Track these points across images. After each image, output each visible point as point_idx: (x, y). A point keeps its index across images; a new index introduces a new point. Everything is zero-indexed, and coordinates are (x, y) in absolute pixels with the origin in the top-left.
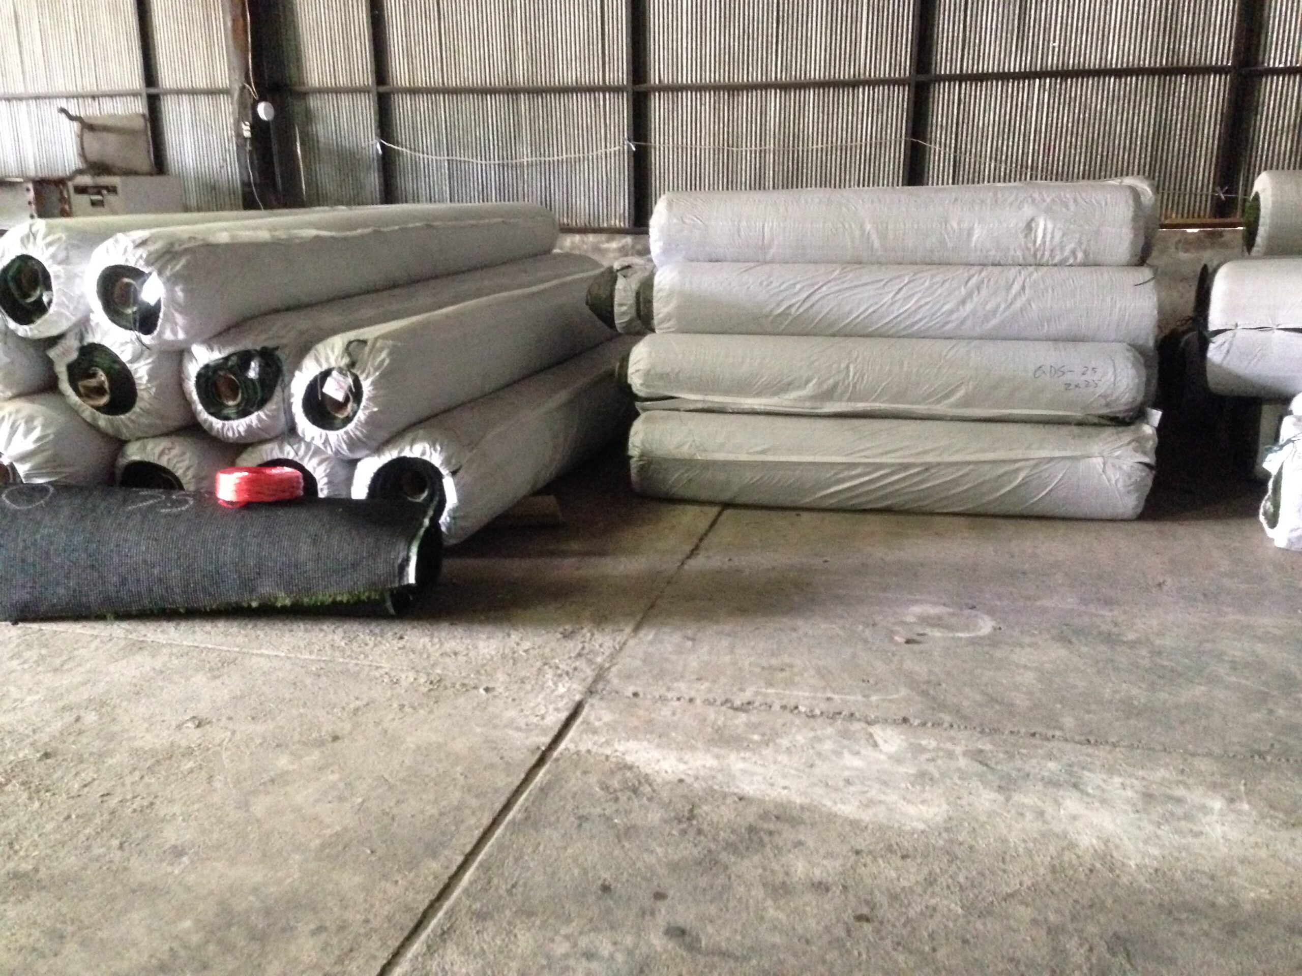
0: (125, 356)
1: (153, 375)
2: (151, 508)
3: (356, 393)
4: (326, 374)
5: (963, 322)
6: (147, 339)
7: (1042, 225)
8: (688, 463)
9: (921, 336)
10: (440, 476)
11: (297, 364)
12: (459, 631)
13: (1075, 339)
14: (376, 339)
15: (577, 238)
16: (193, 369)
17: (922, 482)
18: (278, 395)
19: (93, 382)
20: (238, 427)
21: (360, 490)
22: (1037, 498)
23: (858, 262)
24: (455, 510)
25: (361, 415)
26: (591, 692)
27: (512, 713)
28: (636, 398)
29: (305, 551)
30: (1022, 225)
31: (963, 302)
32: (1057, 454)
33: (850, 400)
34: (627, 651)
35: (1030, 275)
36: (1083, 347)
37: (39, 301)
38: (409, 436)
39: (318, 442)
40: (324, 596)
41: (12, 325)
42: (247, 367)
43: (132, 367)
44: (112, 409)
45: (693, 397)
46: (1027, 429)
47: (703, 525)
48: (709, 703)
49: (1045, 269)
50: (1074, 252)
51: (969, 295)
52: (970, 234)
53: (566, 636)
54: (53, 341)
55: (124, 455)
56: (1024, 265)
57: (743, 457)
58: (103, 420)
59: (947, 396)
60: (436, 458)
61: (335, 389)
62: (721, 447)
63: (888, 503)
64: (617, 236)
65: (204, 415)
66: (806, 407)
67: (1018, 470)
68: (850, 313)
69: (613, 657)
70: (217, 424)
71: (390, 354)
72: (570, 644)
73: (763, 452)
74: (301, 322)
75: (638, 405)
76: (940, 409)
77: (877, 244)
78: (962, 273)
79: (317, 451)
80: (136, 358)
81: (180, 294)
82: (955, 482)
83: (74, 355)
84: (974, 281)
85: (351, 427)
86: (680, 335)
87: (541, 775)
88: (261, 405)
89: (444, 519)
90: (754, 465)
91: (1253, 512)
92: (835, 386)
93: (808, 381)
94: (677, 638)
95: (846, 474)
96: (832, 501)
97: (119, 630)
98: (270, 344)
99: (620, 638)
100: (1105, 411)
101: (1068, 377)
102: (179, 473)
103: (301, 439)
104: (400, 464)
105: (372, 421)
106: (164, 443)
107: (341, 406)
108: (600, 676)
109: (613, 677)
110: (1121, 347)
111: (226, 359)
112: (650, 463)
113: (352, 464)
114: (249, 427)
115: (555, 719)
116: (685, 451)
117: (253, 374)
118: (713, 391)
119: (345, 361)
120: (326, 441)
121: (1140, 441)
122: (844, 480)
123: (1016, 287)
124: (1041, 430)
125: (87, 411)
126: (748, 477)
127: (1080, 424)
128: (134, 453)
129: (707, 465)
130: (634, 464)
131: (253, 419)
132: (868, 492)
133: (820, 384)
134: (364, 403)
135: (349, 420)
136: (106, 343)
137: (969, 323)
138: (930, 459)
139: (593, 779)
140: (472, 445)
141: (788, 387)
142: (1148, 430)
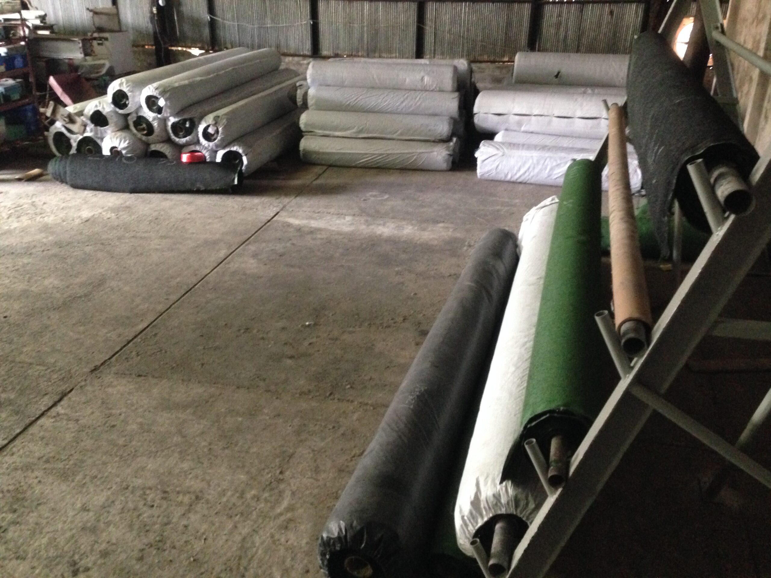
0: (150, 120)
1: (159, 125)
2: (165, 164)
3: (217, 132)
4: (208, 127)
5: (402, 109)
6: (159, 116)
7: (426, 79)
8: (318, 153)
9: (391, 113)
10: (241, 156)
11: (199, 123)
12: (249, 197)
13: (435, 115)
14: (222, 115)
15: (290, 58)
16: (170, 124)
17: (386, 159)
18: (194, 132)
19: (142, 127)
20: (183, 140)
21: (219, 159)
22: (420, 163)
23: (373, 88)
24: (247, 166)
25: (219, 138)
26: (282, 210)
27: (262, 213)
28: (302, 131)
29: (207, 176)
30: (420, 78)
31: (402, 102)
32: (424, 151)
33: (367, 133)
34: (292, 202)
35: (422, 95)
36: (436, 118)
37: (125, 103)
38: (233, 144)
39: (206, 145)
40: (213, 187)
41: (117, 110)
42: (186, 124)
43: (153, 123)
44: (147, 135)
45: (320, 132)
46: (419, 143)
47: (321, 172)
48: (309, 212)
49: (427, 93)
50: (436, 87)
51: (404, 100)
52: (405, 81)
53: (277, 199)
54: (128, 115)
55: (150, 148)
56: (422, 90)
57: (334, 151)
58: (144, 138)
59: (396, 132)
60: (240, 151)
61: (211, 130)
62: (327, 148)
63: (378, 165)
64: (307, 58)
65: (173, 137)
66: (354, 136)
67: (414, 156)
68: (368, 105)
69: (288, 203)
70: (177, 140)
71: (227, 120)
72: (277, 201)
73: (340, 149)
74: (200, 110)
75: (304, 134)
76: (394, 136)
77: (377, 81)
78: (404, 93)
79: (206, 148)
80: (153, 120)
81: (168, 104)
82: (396, 159)
83: (135, 119)
84: (406, 95)
85: (216, 141)
86: (316, 111)
87: (268, 224)
88: (189, 134)
89: (243, 168)
90: (338, 153)
92: (363, 129)
93: (355, 127)
94: (305, 199)
95: (365, 156)
96: (360, 165)
97: (160, 196)
98: (192, 116)
99: (291, 199)
100: (440, 138)
101: (429, 128)
102: (167, 154)
103: (201, 145)
104: (230, 153)
105: (222, 140)
106: (162, 145)
107: (213, 135)
108: (284, 207)
109: (287, 207)
110: (447, 118)
111: (180, 120)
112: (306, 153)
113: (216, 152)
114: (186, 141)
115: (272, 215)
116: (317, 149)
117: (187, 125)
118: (327, 130)
119: (214, 122)
120: (209, 146)
121: (448, 148)
122: (364, 158)
123: (418, 99)
124: (423, 144)
125: (139, 135)
126: (337, 157)
127: (434, 142)
128: (153, 148)
129: (324, 153)
130: (301, 153)
131: (188, 138)
132: (371, 162)
133: (359, 128)
134: (219, 135)
135: (215, 139)
136: (145, 115)
137: (404, 109)
138: (388, 152)
139: (280, 224)
140: (250, 147)
141: (349, 129)
142: (452, 144)
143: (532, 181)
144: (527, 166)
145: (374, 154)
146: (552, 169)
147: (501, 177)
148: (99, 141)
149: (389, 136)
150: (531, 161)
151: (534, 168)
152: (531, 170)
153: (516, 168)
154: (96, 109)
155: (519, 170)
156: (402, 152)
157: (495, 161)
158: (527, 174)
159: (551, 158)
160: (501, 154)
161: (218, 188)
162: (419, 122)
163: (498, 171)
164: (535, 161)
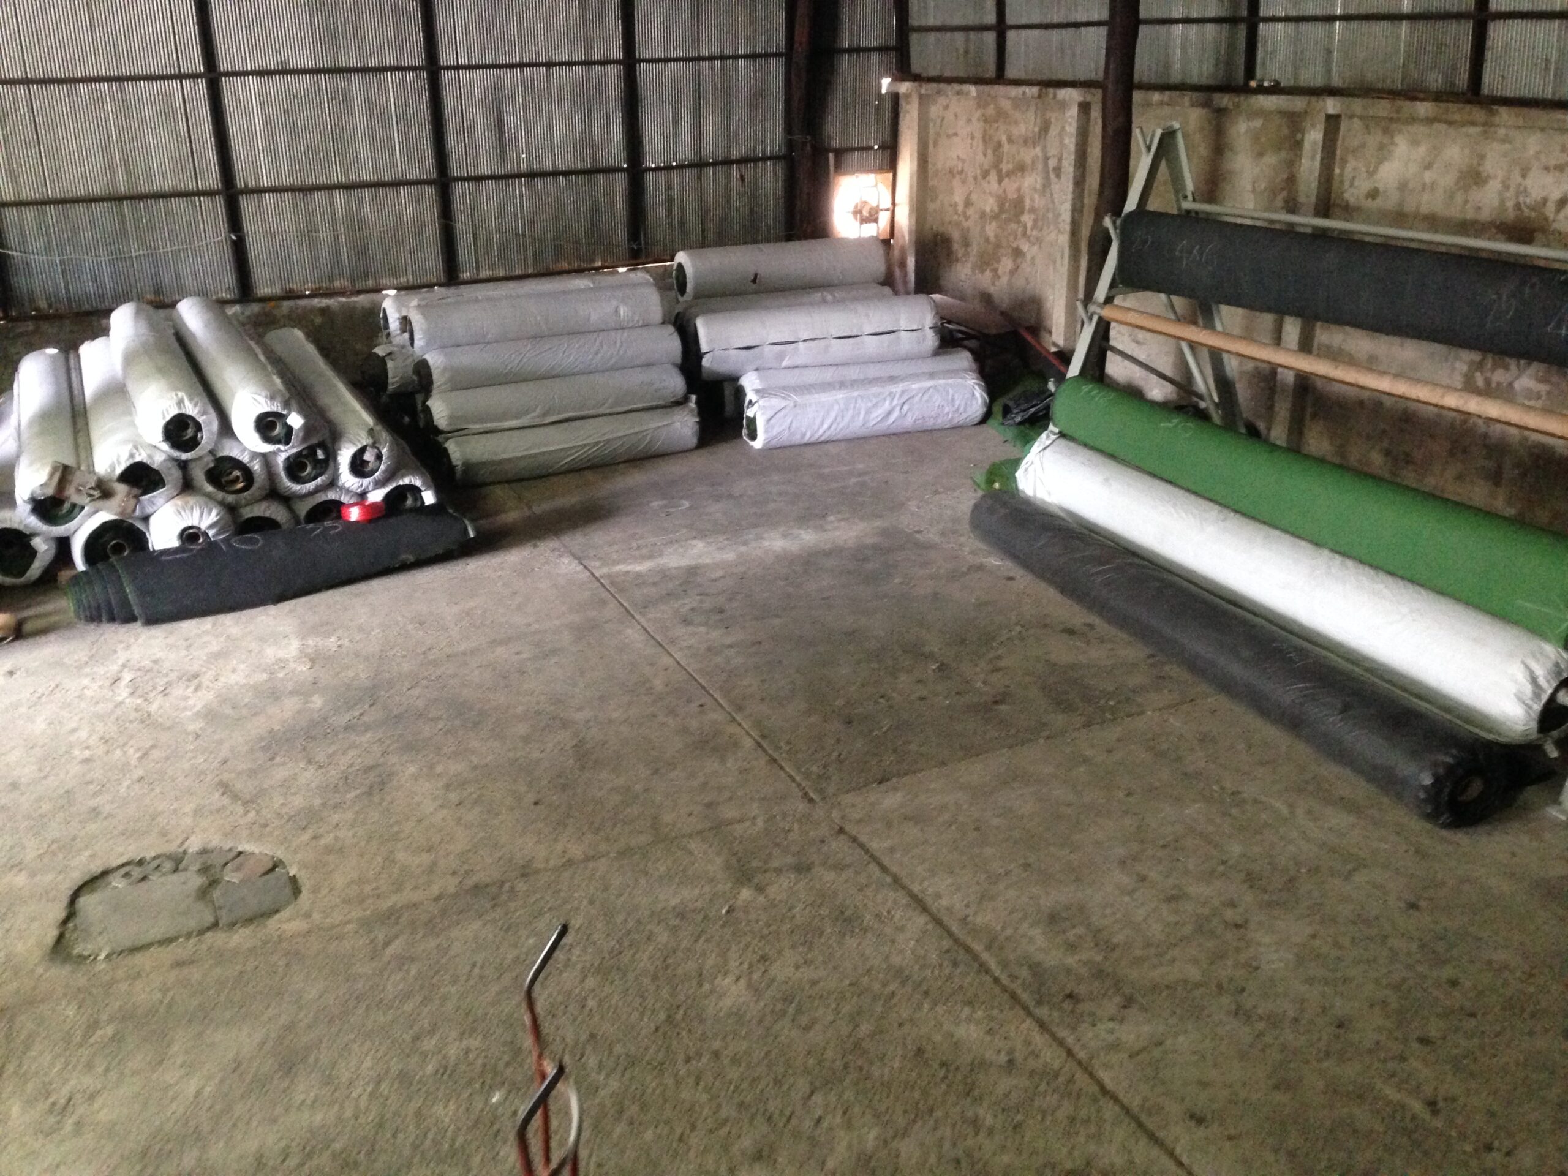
1: (262, 466)
2: (323, 533)
3: (379, 457)
4: (362, 451)
5: (600, 364)
9: (581, 373)
10: (419, 492)
11: (342, 448)
13: (648, 365)
14: (374, 426)
16: (281, 461)
18: (333, 465)
20: (310, 486)
22: (658, 446)
23: (541, 337)
25: (383, 467)
26: (577, 559)
28: (441, 432)
30: (613, 311)
31: (596, 354)
32: (660, 424)
33: (557, 414)
34: (569, 545)
35: (623, 336)
36: (655, 369)
37: (194, 437)
38: (404, 474)
39: (354, 486)
41: (179, 454)
42: (315, 453)
43: (249, 465)
44: (243, 490)
45: (477, 426)
48: (625, 550)
49: (628, 331)
50: (639, 321)
51: (599, 349)
52: (589, 317)
54: (196, 460)
55: (241, 515)
56: (620, 329)
58: (230, 499)
59: (604, 403)
60: (417, 482)
61: (367, 456)
62: (504, 451)
65: (288, 484)
66: (537, 422)
69: (566, 547)
70: (296, 487)
75: (447, 435)
76: (601, 411)
78: (594, 337)
80: (251, 460)
82: (621, 446)
84: (600, 340)
85: (377, 474)
86: (458, 393)
88: (323, 473)
90: (525, 457)
91: (739, 435)
92: (549, 407)
93: (537, 407)
95: (570, 452)
96: (568, 467)
98: (322, 438)
99: (557, 542)
100: (673, 399)
101: (655, 386)
102: (279, 519)
105: (388, 470)
107: (370, 465)
108: (572, 554)
110: (670, 367)
111: (302, 452)
112: (469, 467)
114: (317, 485)
115: (580, 569)
116: (486, 457)
117: (319, 456)
118: (486, 422)
119: (372, 441)
120: (359, 484)
121: (692, 413)
123: (619, 341)
124: (649, 413)
125: (222, 495)
126: (523, 464)
127: (664, 407)
128: (248, 513)
129: (501, 462)
131: (319, 480)
132: (581, 460)
133: (543, 407)
134: (384, 461)
135: (373, 472)
137: (603, 364)
141: (526, 412)
142: (692, 405)
143: (839, 437)
144: (833, 414)
145: (585, 445)
146: (868, 412)
147: (797, 439)
148: (140, 526)
149: (592, 412)
150: (836, 407)
151: (843, 417)
152: (839, 419)
153: (818, 422)
154: (131, 462)
155: (822, 423)
156: (627, 433)
157: (785, 416)
158: (834, 427)
159: (862, 397)
160: (792, 404)
161: (441, 552)
162: (636, 379)
163: (792, 430)
164: (842, 406)
